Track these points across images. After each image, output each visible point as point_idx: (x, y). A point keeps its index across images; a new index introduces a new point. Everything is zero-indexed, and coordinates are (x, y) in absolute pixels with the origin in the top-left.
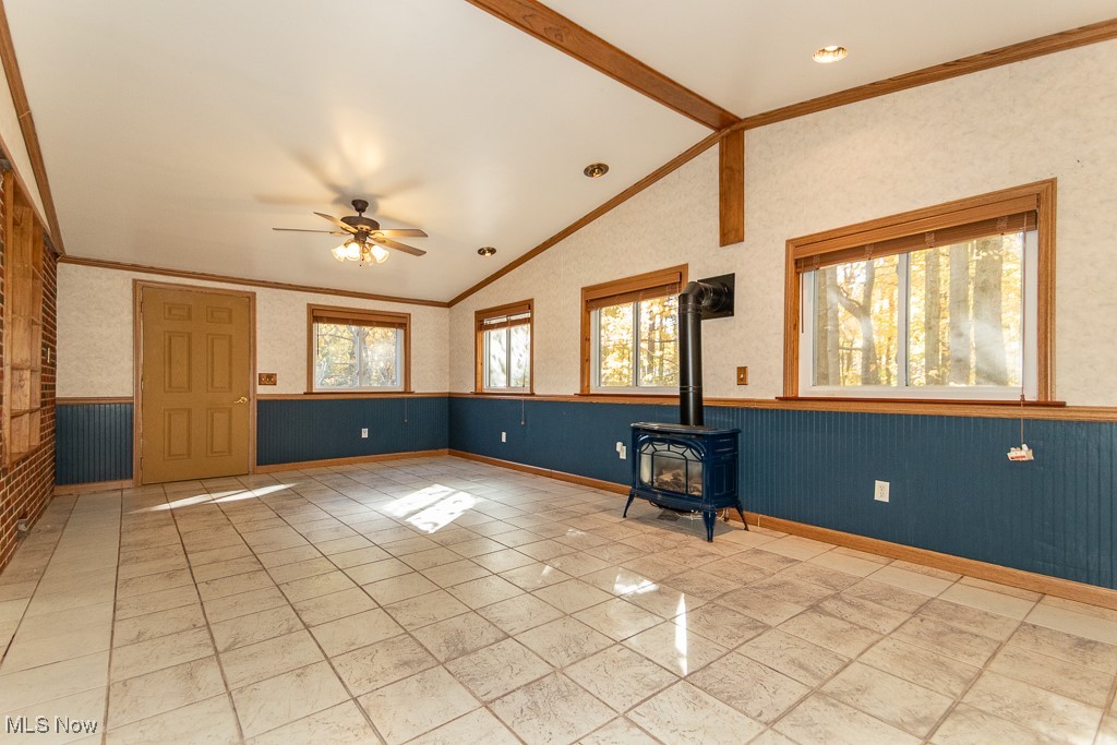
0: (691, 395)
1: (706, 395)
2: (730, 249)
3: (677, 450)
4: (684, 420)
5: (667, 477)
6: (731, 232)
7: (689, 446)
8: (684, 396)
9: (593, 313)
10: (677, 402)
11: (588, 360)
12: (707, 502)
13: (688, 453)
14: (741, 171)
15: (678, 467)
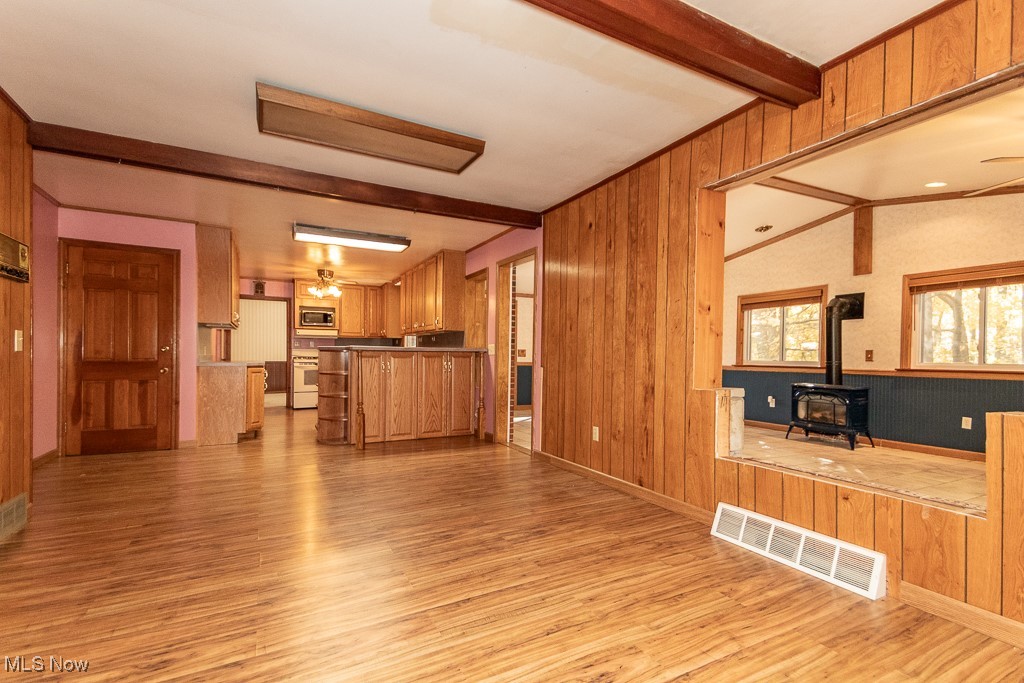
0: (834, 367)
1: (843, 368)
2: (861, 278)
3: (826, 400)
4: (829, 381)
5: (817, 415)
6: (862, 266)
7: (836, 396)
8: (829, 368)
9: (746, 313)
10: (824, 371)
11: (742, 343)
12: (849, 428)
13: (836, 401)
14: (870, 231)
15: (827, 409)
